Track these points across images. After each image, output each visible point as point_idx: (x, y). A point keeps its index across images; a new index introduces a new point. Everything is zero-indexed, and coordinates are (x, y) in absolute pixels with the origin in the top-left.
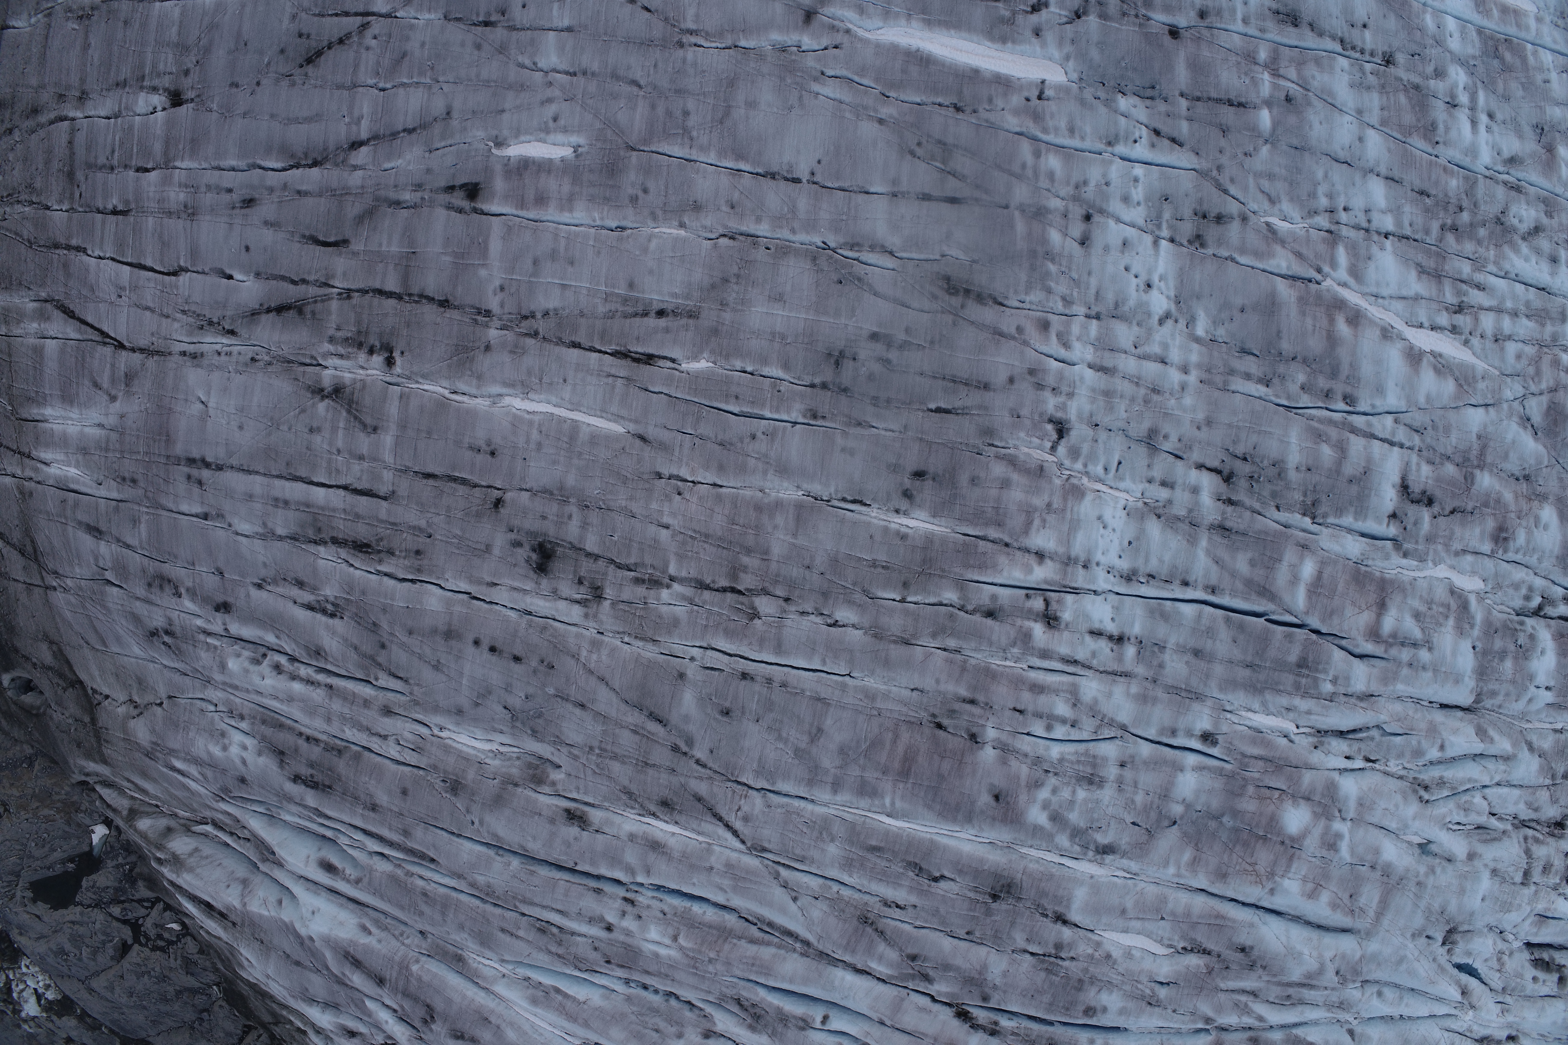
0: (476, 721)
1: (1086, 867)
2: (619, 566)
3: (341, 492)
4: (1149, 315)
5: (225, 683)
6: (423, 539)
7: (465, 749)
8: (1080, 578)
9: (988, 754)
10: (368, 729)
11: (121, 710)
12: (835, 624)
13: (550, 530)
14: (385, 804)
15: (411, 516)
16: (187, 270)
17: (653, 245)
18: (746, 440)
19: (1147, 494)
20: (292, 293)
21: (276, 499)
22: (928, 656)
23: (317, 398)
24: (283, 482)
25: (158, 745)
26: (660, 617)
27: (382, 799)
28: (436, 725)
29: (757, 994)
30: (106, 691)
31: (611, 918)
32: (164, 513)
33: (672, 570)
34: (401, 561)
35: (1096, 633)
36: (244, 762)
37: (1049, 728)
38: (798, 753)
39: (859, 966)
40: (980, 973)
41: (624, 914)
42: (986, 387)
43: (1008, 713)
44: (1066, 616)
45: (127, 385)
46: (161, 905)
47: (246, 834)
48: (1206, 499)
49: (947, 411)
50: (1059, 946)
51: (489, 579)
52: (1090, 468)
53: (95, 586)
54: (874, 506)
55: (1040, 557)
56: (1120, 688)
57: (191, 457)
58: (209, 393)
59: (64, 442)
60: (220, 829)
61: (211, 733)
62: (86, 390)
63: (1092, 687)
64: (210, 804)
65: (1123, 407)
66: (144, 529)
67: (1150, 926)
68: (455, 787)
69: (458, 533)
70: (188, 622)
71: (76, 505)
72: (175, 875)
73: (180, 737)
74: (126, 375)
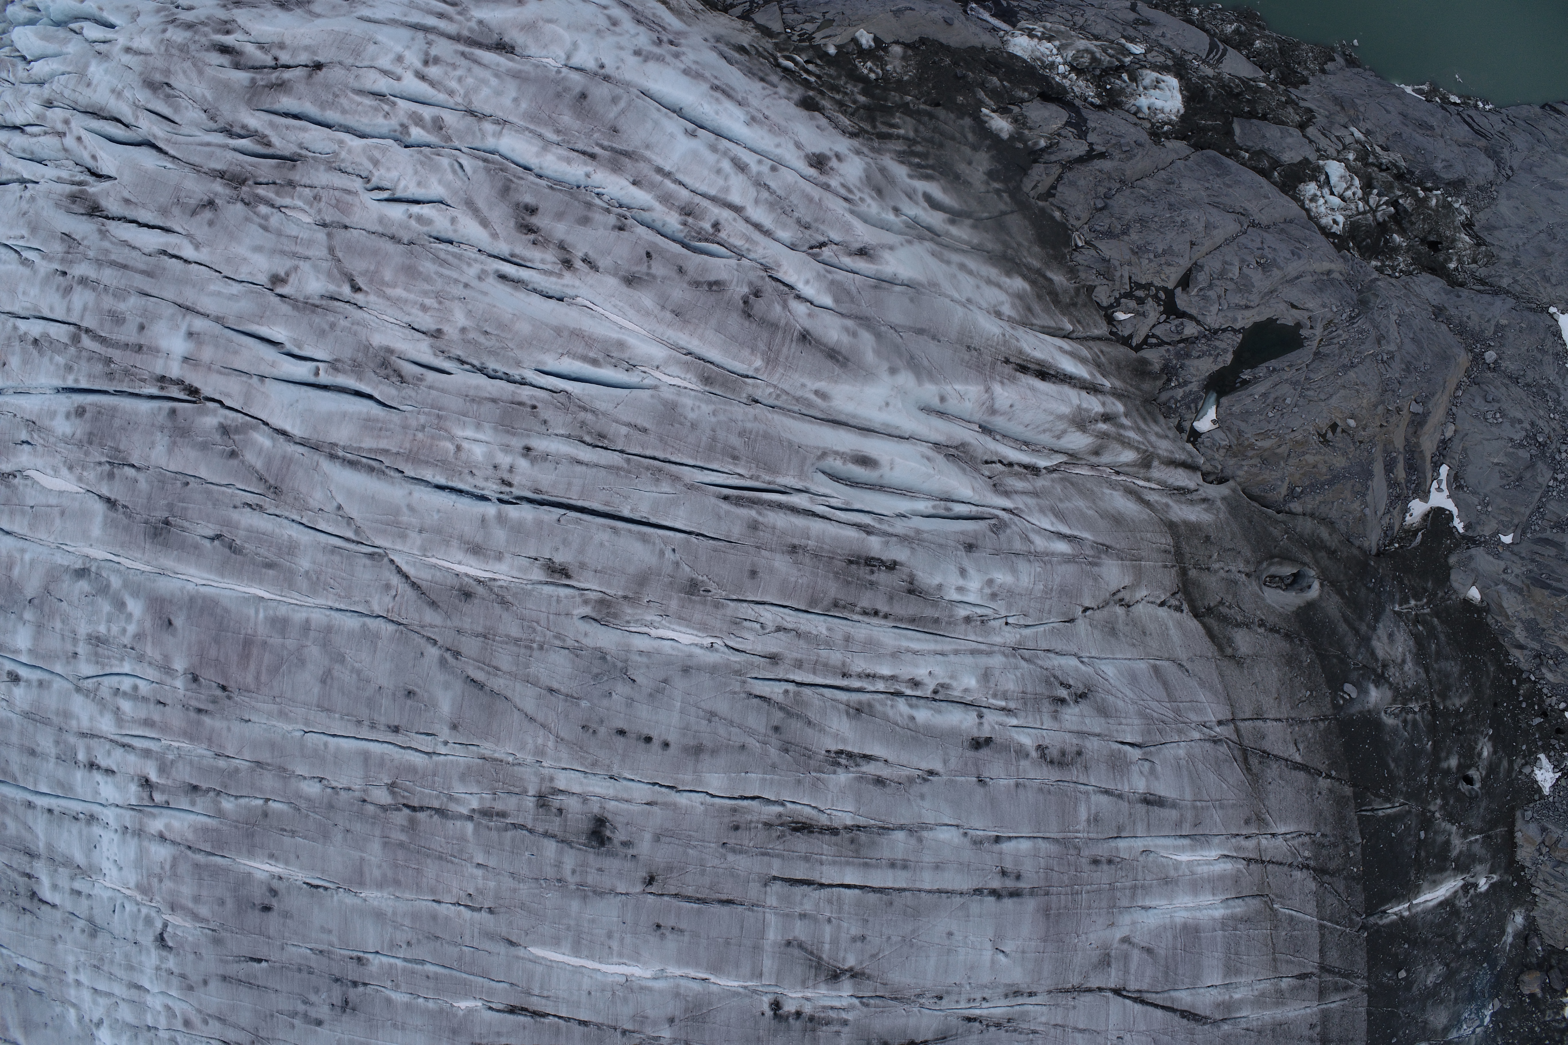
0: (669, 663)
1: (99, 553)
2: (523, 827)
3: (823, 881)
4: (111, 1027)
5: (989, 654)
6: (732, 842)
7: (683, 629)
8: (128, 817)
9: (179, 665)
10: (799, 635)
11: (1142, 593)
12: (321, 780)
13: (592, 859)
14: (778, 556)
15: (742, 863)
18: (414, 941)
19: (90, 885)
21: (905, 867)
22: (240, 752)
23: (858, 968)
24: (896, 886)
25: (1090, 563)
26: (478, 782)
27: (781, 563)
28: (717, 651)
29: (381, 392)
30: (1163, 612)
31: (523, 464)
32: (1052, 835)
33: (470, 827)
34: (754, 819)
35: (109, 772)
36: (963, 572)
37: (135, 688)
38: (341, 659)
39: (281, 438)
40: (175, 443)
41: (511, 469)
42: (224, 978)
43: (168, 702)
44: (133, 788)
45: (1108, 955)
46: (1134, 342)
47: (986, 470)
48: (45, 880)
49: (252, 960)
50: (111, 476)
51: (655, 809)
52: (135, 909)
53: (1158, 738)
54: (299, 883)
55: (162, 837)
56: (85, 725)
57: (1015, 899)
58: (993, 962)
59: (1196, 885)
60: (1026, 467)
61: (1011, 594)
62: (1163, 945)
63: (106, 725)
64: (1031, 501)
65: (118, 957)
66: (1083, 814)
67: (42, 499)
68: (693, 588)
69: (690, 851)
70: (1030, 719)
71: (1179, 824)
72: (1085, 405)
73: (1058, 580)
74: (1109, 965)
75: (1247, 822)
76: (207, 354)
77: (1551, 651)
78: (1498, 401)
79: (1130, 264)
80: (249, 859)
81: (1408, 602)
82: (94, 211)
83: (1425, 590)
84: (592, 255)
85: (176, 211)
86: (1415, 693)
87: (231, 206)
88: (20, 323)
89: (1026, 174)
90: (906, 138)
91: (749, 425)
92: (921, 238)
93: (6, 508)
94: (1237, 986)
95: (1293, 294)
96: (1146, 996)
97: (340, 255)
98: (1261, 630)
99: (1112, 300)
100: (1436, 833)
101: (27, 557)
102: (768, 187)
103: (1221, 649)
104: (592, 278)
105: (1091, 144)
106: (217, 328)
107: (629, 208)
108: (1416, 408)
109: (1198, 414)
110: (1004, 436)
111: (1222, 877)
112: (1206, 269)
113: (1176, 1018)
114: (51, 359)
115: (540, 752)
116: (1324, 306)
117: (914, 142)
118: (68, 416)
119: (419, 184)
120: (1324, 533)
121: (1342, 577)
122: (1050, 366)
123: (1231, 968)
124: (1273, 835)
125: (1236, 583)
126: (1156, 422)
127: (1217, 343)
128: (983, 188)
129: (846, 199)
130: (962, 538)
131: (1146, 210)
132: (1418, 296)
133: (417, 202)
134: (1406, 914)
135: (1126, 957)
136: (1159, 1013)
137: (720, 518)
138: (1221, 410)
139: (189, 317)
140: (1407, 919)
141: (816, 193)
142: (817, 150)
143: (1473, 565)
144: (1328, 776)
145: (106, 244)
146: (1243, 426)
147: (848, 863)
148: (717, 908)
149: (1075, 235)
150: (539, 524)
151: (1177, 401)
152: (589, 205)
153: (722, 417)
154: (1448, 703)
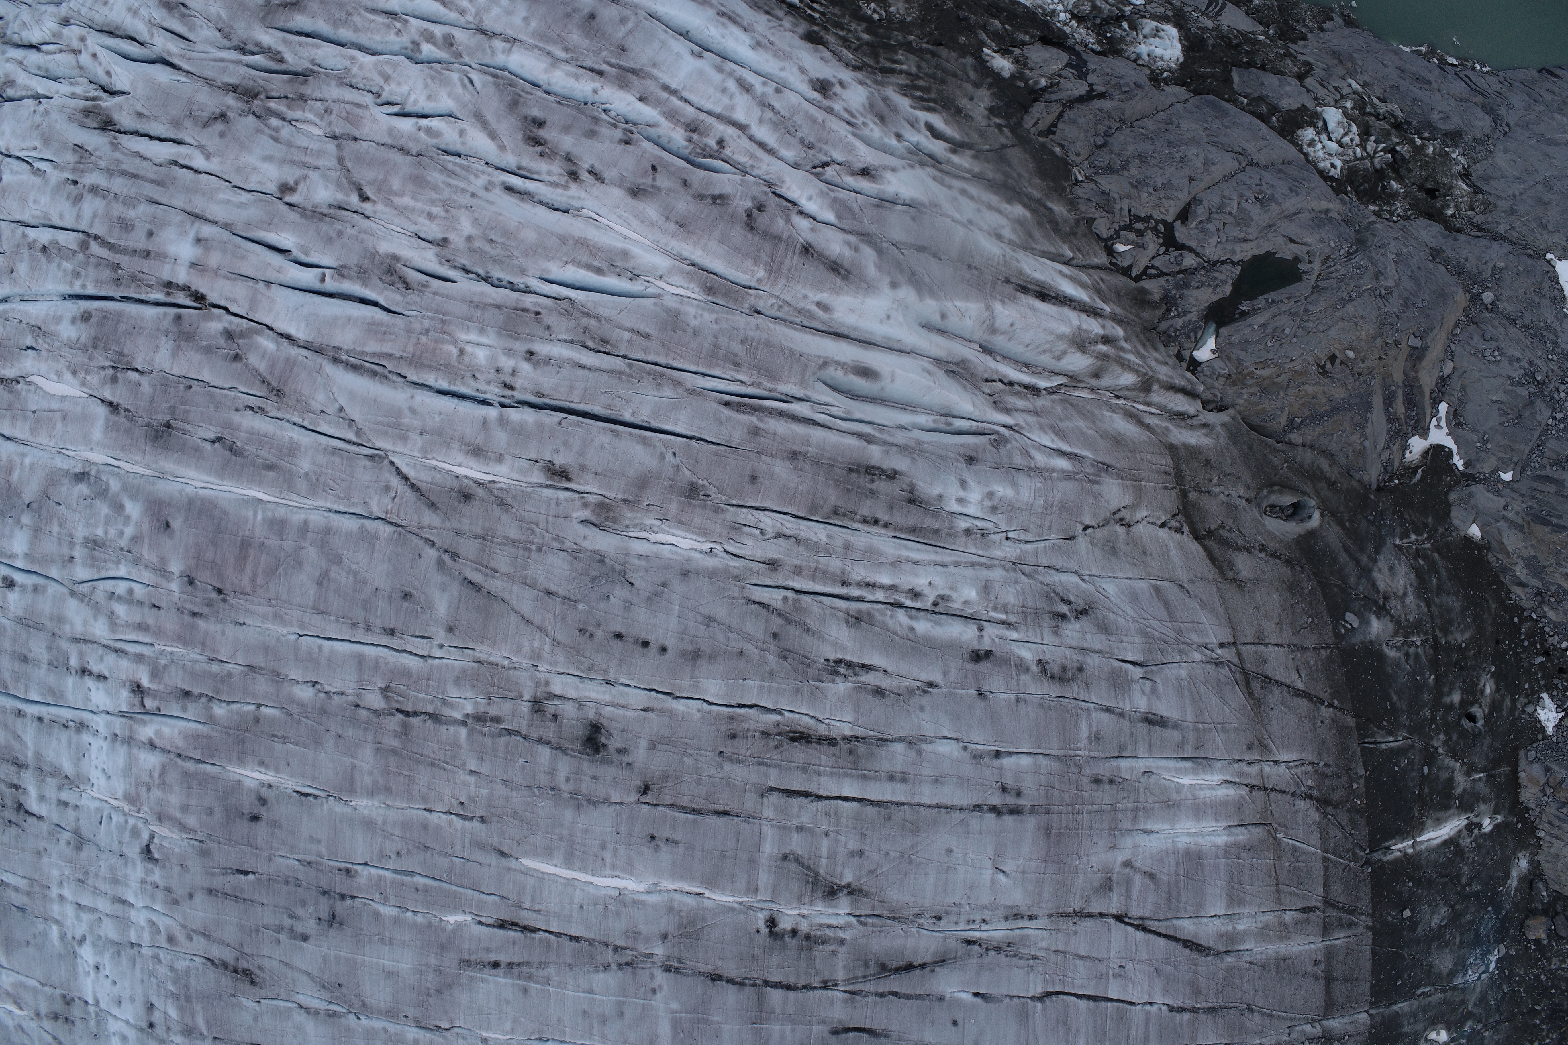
0: (668, 567)
1: (99, 457)
2: (517, 733)
3: (822, 793)
4: (93, 944)
5: (989, 567)
6: (728, 750)
7: (683, 534)
8: (119, 725)
9: (175, 567)
10: (798, 541)
11: (1142, 513)
12: (314, 684)
13: (588, 767)
14: (778, 462)
15: (739, 773)
16: (1033, 998)
17: (508, 1026)
18: (404, 852)
19: (77, 795)
20: (894, 983)
21: (904, 780)
22: (233, 656)
23: (855, 885)
24: (895, 799)
25: (1090, 481)
26: (473, 686)
27: (781, 469)
28: (716, 556)
29: (386, 298)
30: (1163, 533)
31: (526, 367)
32: (1053, 752)
33: (463, 732)
34: (752, 727)
35: (101, 677)
36: (963, 484)
37: (131, 591)
38: (338, 560)
39: (285, 342)
40: (179, 347)
41: (514, 373)
42: (210, 891)
43: (163, 605)
44: (125, 694)
45: (1110, 879)
46: (1134, 273)
47: (987, 388)
48: (32, 791)
49: (240, 872)
50: (114, 380)
51: (651, 715)
52: (122, 819)
53: (1160, 658)
54: (289, 791)
55: (152, 745)
56: (79, 629)
57: (1015, 817)
58: (993, 881)
59: (1199, 810)
60: (1026, 387)
61: (1011, 509)
62: (1165, 870)
63: (100, 630)
64: (1031, 419)
65: (104, 871)
66: (1084, 732)
67: (44, 404)
68: (693, 492)
69: (686, 759)
70: (1031, 633)
71: (1181, 745)
72: (1084, 326)
73: (1058, 496)
74: (1110, 889)
75: (1250, 747)
76: (214, 259)
77: (1553, 588)
78: (1496, 340)
79: (1129, 197)
80: (239, 766)
81: (1408, 536)
82: (107, 125)
83: (1426, 525)
84: (598, 167)
85: (188, 123)
86: (1417, 627)
87: (243, 119)
88: (29, 231)
89: (1027, 112)
90: (908, 73)
91: (751, 334)
92: (923, 164)
93: (8, 413)
94: (1240, 917)
95: (1292, 229)
96: (1148, 923)
97: (349, 165)
98: (1262, 555)
99: (1112, 232)
100: (1439, 769)
101: (27, 461)
102: (772, 108)
103: (1222, 572)
104: (598, 189)
105: (1091, 85)
106: (226, 235)
107: (635, 124)
108: (1415, 342)
109: (1198, 343)
110: (1004, 357)
111: (1225, 803)
112: (1205, 202)
113: (1180, 947)
114: (59, 265)
115: (536, 655)
116: (1322, 241)
117: (917, 77)
118: (73, 321)
119: (429, 98)
120: (1324, 464)
121: (1342, 508)
122: (1050, 288)
123: (1235, 898)
124: (1276, 762)
125: (1236, 507)
126: (1156, 349)
127: (1216, 274)
128: (984, 123)
129: (849, 123)
130: (962, 450)
131: (1147, 147)
132: (1415, 238)
133: (425, 116)
134: (1410, 851)
135: (1128, 882)
136: (1162, 941)
137: (721, 422)
138: (1220, 340)
139: (197, 224)
140: (1411, 856)
141: (820, 115)
142: (821, 76)
143: (1473, 502)
144: (1331, 705)
145: (118, 155)
146: (1242, 355)
147: (846, 775)
148: (712, 819)
149: (1075, 170)
150: (540, 426)
151: (1176, 330)
152: (596, 120)
153: (724, 325)
154: (1450, 638)
